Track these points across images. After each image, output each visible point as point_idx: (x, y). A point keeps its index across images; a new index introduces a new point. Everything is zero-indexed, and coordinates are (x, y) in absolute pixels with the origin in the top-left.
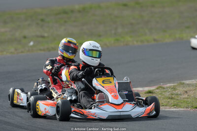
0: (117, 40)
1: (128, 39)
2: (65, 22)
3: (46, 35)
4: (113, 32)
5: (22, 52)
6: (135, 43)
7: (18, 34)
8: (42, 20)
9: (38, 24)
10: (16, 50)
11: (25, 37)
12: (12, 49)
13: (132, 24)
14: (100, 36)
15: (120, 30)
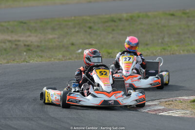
0: (164, 49)
1: (175, 48)
2: (113, 30)
3: (94, 42)
4: (160, 41)
5: (70, 59)
6: (181, 52)
7: (66, 41)
8: (90, 28)
9: (86, 31)
10: (64, 56)
11: (73, 44)
12: (60, 56)
13: (178, 34)
14: (147, 45)
15: (166, 39)
